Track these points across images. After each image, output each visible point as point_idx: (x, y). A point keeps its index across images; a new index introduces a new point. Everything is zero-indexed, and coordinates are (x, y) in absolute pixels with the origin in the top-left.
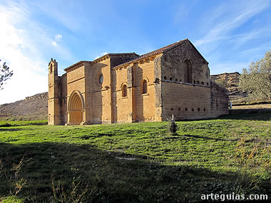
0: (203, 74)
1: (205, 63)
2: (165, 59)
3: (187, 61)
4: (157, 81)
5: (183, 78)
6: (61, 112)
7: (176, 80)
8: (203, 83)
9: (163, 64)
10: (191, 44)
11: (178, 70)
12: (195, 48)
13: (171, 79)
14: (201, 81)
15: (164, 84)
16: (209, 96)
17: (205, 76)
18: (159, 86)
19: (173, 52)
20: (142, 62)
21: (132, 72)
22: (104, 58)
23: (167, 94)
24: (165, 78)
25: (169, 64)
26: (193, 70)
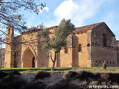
0: (113, 42)
1: (114, 36)
2: (93, 33)
3: (104, 35)
4: (88, 45)
5: (102, 44)
6: (15, 62)
7: (99, 45)
8: (112, 47)
9: (92, 36)
10: (106, 25)
11: (99, 39)
12: (108, 27)
13: (96, 44)
14: (111, 46)
15: (92, 47)
16: (116, 55)
17: (113, 43)
18: (90, 48)
19: (97, 29)
20: (78, 33)
21: (72, 39)
22: (52, 28)
23: (94, 53)
24: (93, 44)
25: (95, 36)
26: (107, 40)
